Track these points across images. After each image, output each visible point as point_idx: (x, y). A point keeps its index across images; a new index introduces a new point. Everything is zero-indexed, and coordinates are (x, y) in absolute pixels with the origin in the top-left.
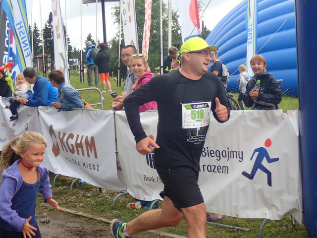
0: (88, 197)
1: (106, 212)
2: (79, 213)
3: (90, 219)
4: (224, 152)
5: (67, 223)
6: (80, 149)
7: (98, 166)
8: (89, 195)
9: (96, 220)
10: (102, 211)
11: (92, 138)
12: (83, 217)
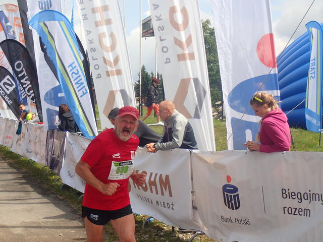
4: (306, 194)
6: (153, 187)
7: (173, 205)
8: (162, 234)
11: (167, 177)
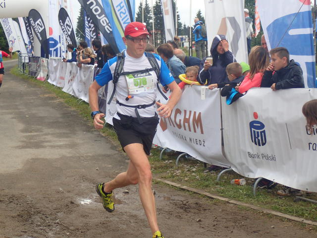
0: (193, 172)
1: (210, 187)
2: (184, 187)
3: (195, 193)
5: (172, 196)
6: (186, 124)
7: (204, 141)
8: (194, 170)
9: (200, 194)
10: (207, 186)
11: (200, 115)
12: (188, 191)
